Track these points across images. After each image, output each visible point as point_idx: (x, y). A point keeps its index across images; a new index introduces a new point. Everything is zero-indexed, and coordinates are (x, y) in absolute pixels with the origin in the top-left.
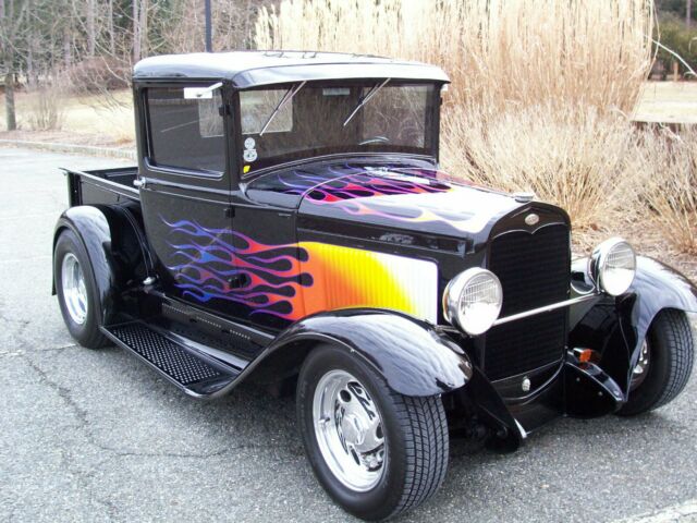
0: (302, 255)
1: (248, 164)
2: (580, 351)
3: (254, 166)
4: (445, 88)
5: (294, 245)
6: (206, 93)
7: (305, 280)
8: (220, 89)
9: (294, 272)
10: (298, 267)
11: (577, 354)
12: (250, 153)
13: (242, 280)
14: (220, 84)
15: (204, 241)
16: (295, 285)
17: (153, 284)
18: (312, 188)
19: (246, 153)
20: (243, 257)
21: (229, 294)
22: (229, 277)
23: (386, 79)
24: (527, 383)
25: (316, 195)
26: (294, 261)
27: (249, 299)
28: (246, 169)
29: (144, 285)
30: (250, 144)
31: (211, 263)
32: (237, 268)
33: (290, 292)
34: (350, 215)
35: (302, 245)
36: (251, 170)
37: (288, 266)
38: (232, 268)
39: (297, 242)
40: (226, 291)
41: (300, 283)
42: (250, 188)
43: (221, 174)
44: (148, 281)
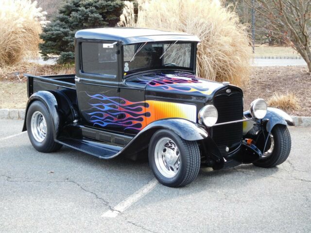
0: (146, 105)
1: (126, 72)
2: (247, 139)
3: (128, 73)
4: (199, 44)
5: (144, 102)
6: (111, 46)
7: (147, 115)
8: (116, 44)
9: (143, 112)
10: (144, 110)
11: (246, 141)
12: (127, 68)
13: (122, 116)
14: (116, 43)
15: (106, 102)
16: (143, 117)
17: (77, 122)
18: (150, 81)
19: (125, 68)
20: (123, 107)
21: (116, 122)
22: (116, 115)
23: (176, 41)
24: (227, 149)
25: (152, 83)
26: (143, 107)
27: (124, 124)
28: (125, 74)
29: (73, 123)
30: (126, 65)
31: (109, 111)
32: (120, 111)
33: (141, 119)
34: (165, 90)
35: (147, 101)
36: (127, 75)
37: (140, 110)
38: (118, 112)
39: (145, 100)
40: (114, 121)
41: (146, 116)
42: (126, 81)
43: (115, 76)
44: (75, 121)
